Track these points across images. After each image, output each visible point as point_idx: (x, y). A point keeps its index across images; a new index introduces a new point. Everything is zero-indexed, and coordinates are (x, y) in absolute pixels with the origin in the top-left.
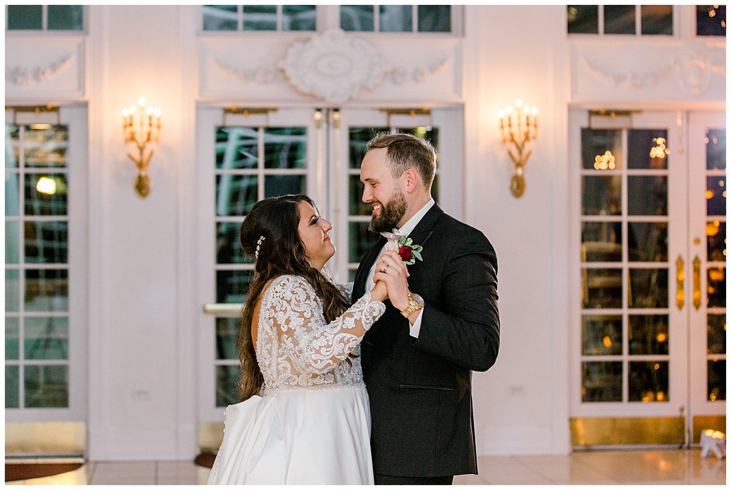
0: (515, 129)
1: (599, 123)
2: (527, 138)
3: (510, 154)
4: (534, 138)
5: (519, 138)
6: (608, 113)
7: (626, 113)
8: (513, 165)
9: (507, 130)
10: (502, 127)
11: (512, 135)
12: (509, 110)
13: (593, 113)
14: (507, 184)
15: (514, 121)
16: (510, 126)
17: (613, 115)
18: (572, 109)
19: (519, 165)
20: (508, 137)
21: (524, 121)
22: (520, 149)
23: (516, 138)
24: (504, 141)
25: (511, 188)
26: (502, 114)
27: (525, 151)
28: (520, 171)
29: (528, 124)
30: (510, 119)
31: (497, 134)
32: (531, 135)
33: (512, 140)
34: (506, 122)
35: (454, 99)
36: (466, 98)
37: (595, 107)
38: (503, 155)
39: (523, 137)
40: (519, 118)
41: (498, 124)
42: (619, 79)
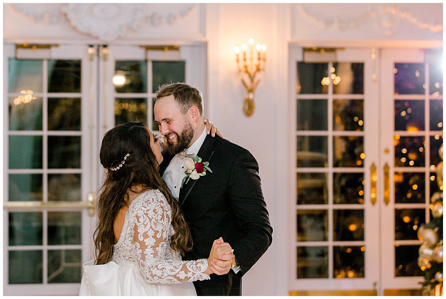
0: (248, 63)
1: (311, 58)
2: (258, 70)
3: (243, 82)
4: (263, 69)
5: (252, 69)
6: (318, 50)
7: (332, 50)
8: (245, 91)
9: (242, 63)
10: (238, 61)
11: (246, 67)
12: (244, 48)
13: (306, 50)
14: (240, 106)
15: (248, 56)
16: (245, 60)
17: (323, 52)
18: (291, 46)
19: (251, 91)
20: (243, 69)
21: (255, 56)
22: (252, 78)
23: (249, 69)
24: (240, 71)
25: (244, 109)
26: (238, 50)
27: (256, 80)
28: (251, 96)
29: (259, 59)
30: (244, 54)
31: (234, 66)
32: (261, 67)
33: (247, 72)
34: (241, 57)
35: (200, 38)
36: (209, 37)
37: (308, 45)
38: (237, 83)
39: (254, 69)
40: (251, 53)
41: (234, 58)
42: (328, 22)
